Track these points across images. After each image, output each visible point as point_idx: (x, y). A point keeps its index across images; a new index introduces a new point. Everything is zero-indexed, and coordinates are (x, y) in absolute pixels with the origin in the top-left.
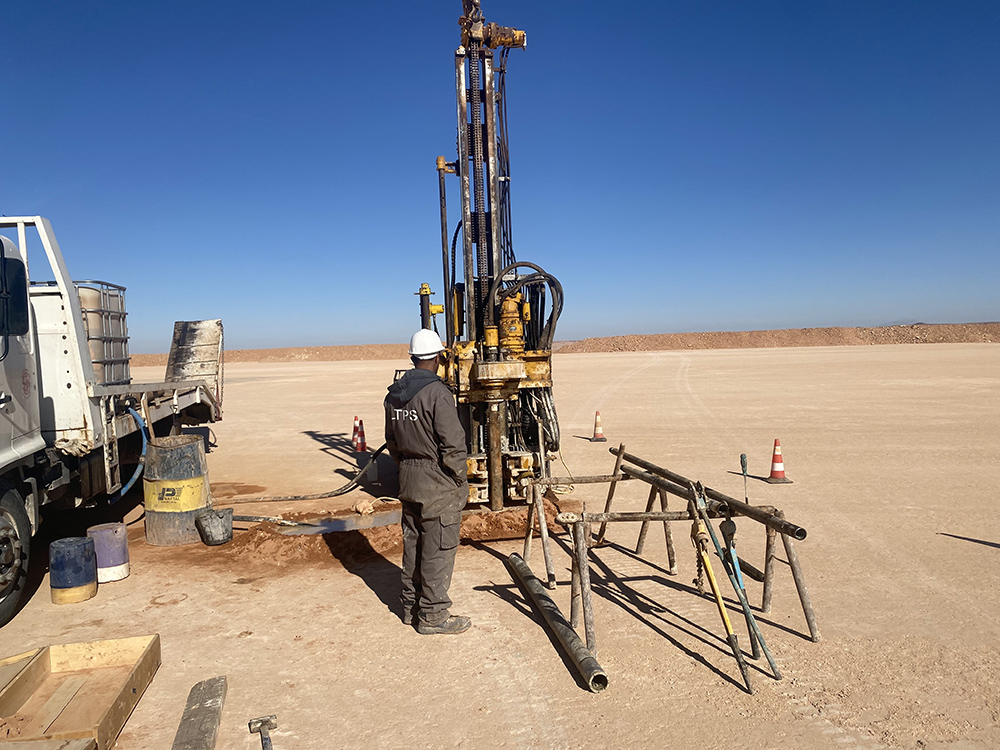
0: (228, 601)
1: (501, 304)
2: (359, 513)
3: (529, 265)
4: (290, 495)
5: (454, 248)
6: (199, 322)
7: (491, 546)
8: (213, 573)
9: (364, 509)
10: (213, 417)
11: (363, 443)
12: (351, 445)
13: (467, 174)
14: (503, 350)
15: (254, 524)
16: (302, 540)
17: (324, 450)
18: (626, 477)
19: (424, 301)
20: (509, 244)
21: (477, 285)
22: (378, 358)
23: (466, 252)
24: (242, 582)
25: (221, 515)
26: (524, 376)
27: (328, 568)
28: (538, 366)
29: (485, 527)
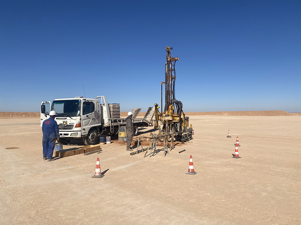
10: (149, 125)
14: (168, 115)
26: (171, 119)
28: (177, 118)
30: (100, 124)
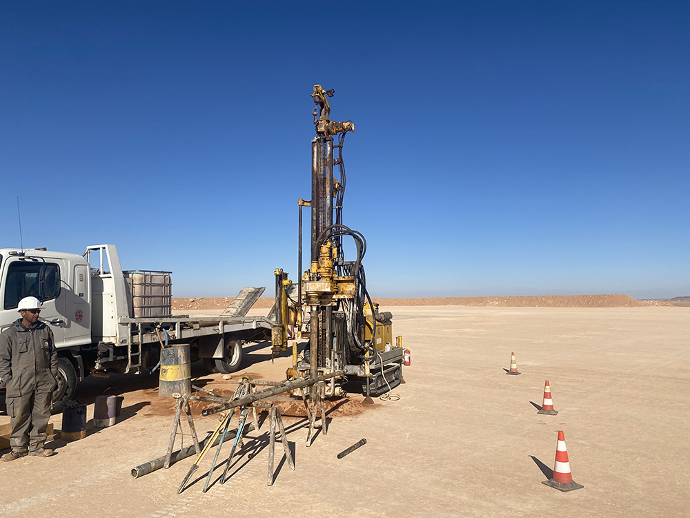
14: (318, 275)
22: (549, 305)
28: (348, 286)
30: (89, 341)
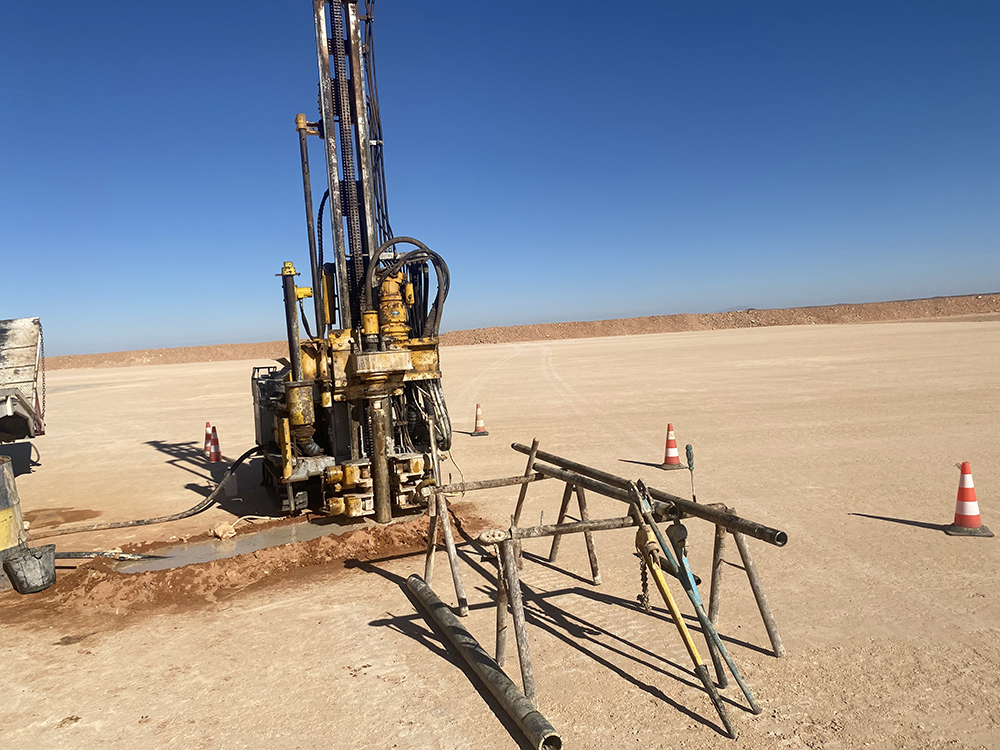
0: (46, 672)
1: (380, 285)
2: (218, 537)
3: (410, 241)
4: (131, 519)
5: (320, 222)
6: (11, 321)
7: (382, 566)
8: (27, 633)
9: (224, 532)
10: (32, 432)
11: (218, 453)
12: (203, 455)
13: (332, 135)
14: (385, 339)
15: (85, 561)
16: (148, 578)
17: (171, 462)
18: (539, 477)
19: (288, 282)
20: (385, 217)
21: (351, 264)
23: (335, 226)
24: (67, 641)
25: (38, 555)
26: (410, 367)
27: (182, 612)
28: (424, 356)
29: (372, 543)
